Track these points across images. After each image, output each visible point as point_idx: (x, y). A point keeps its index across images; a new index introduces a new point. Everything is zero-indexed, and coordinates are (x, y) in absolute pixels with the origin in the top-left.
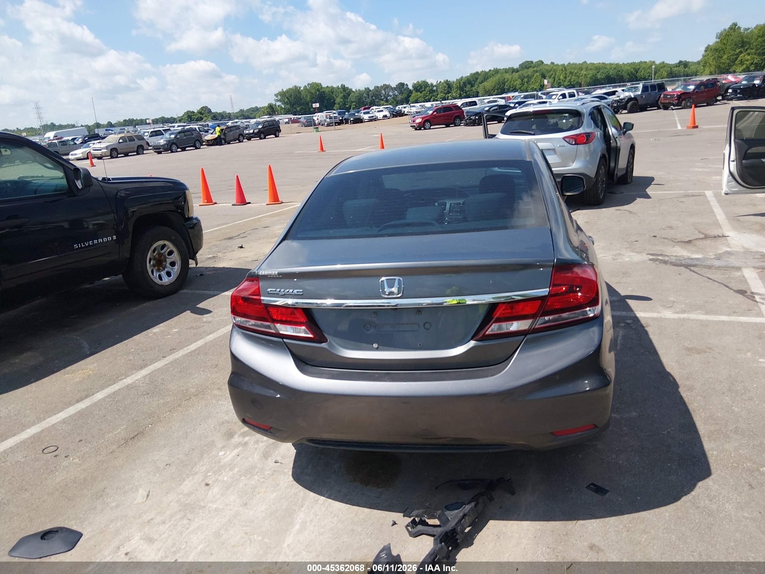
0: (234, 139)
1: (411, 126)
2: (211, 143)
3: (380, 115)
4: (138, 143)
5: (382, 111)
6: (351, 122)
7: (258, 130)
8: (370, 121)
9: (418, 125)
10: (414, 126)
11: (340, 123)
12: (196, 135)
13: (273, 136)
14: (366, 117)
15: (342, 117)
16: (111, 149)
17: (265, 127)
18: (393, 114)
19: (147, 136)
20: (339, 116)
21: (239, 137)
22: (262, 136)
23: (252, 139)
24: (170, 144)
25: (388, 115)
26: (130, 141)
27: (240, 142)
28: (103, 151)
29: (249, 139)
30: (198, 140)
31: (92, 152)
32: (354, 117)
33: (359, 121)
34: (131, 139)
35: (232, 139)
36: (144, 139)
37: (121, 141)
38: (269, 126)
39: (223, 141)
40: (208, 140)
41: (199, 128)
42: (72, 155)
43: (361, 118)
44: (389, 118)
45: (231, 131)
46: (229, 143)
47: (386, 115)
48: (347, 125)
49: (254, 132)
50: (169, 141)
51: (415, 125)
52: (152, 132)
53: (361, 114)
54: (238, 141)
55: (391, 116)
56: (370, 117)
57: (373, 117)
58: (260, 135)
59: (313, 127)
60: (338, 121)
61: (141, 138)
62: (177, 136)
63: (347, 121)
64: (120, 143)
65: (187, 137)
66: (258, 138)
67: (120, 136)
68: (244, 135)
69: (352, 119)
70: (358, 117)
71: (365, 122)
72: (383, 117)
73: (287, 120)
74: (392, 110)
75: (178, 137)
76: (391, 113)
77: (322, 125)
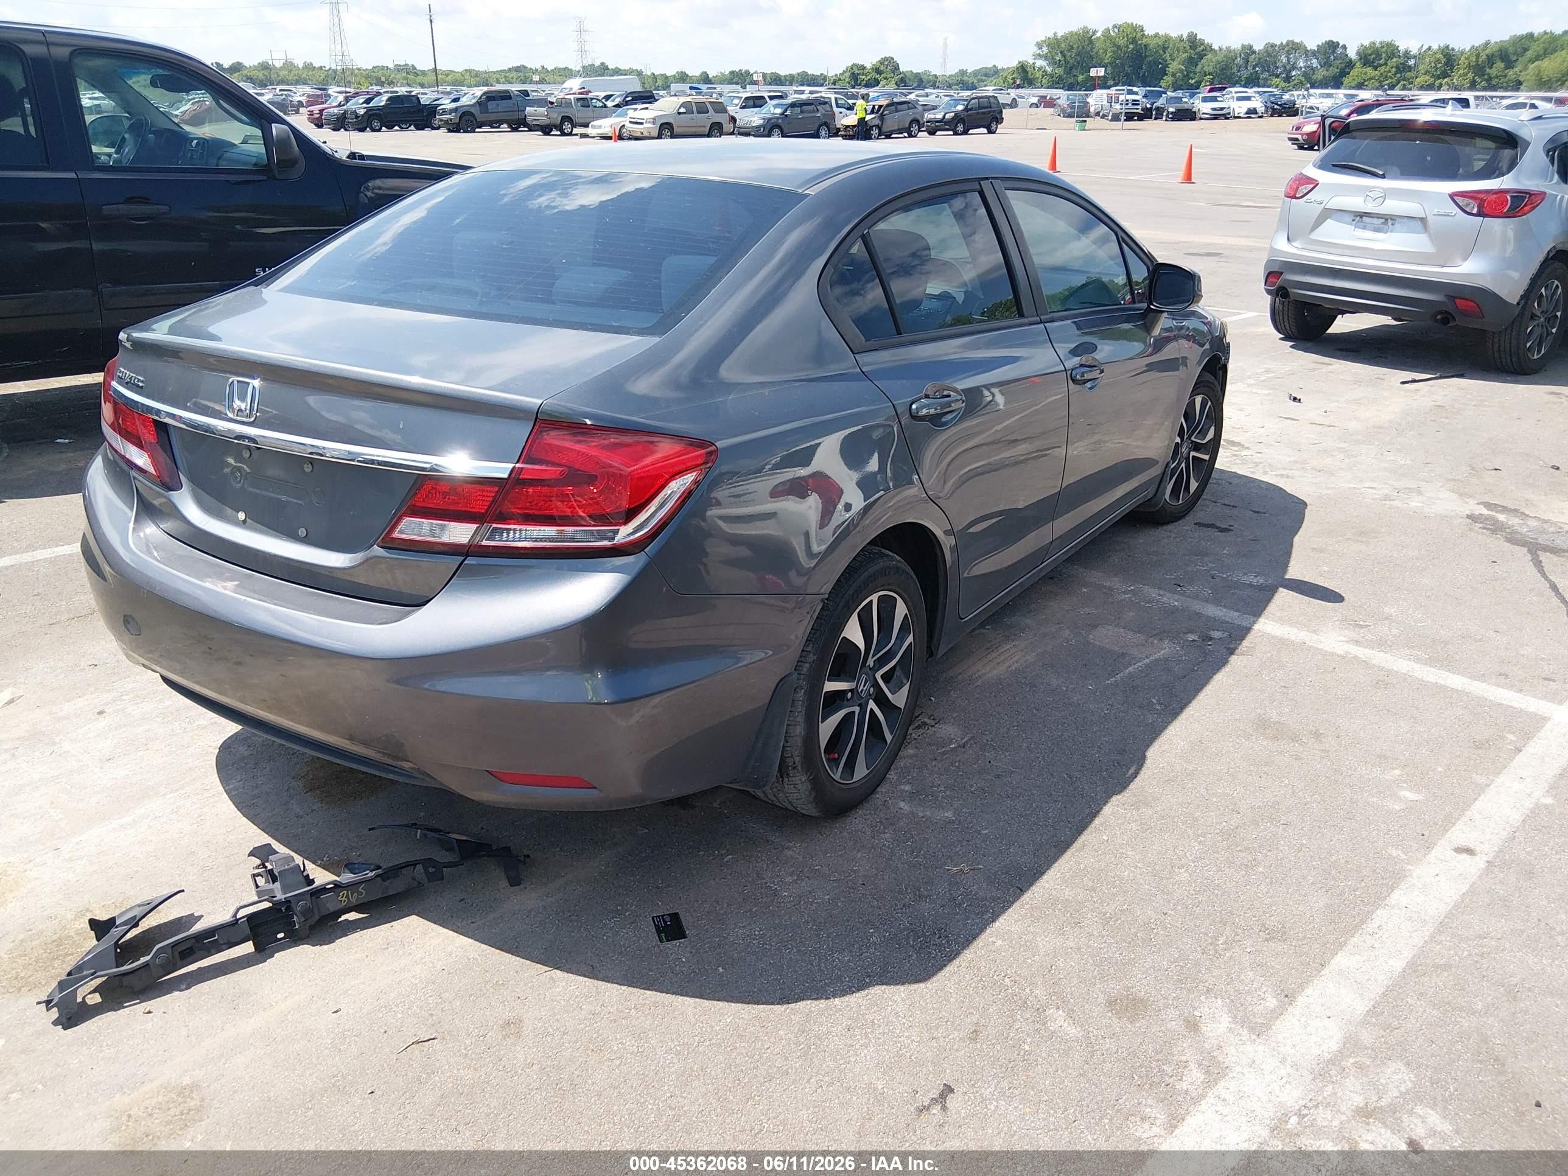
0: (898, 130)
1: (1290, 139)
2: (851, 133)
3: (1241, 108)
4: (714, 117)
5: (1248, 98)
6: (1167, 116)
7: (953, 114)
8: (1215, 117)
9: (1305, 137)
10: (1297, 139)
11: (1146, 115)
12: (823, 112)
13: (985, 130)
14: (1206, 108)
15: (1152, 104)
16: (662, 125)
17: (971, 109)
18: (1273, 108)
19: (737, 105)
20: (1144, 100)
21: (910, 125)
22: (960, 128)
23: (938, 133)
24: (769, 127)
25: (1261, 109)
26: (699, 112)
27: (910, 136)
28: (646, 125)
29: (932, 133)
30: (826, 124)
31: (628, 125)
32: (1179, 106)
33: (1186, 115)
34: (702, 109)
35: (896, 128)
36: (725, 111)
37: (683, 110)
38: (980, 107)
39: (875, 132)
40: (848, 126)
41: (836, 99)
42: (593, 127)
43: (1194, 110)
44: (1261, 117)
45: (897, 111)
46: (888, 137)
47: (1255, 109)
48: (1158, 121)
49: (944, 116)
50: (769, 120)
51: (1299, 137)
52: (747, 98)
53: (1197, 101)
54: (906, 135)
55: (1266, 111)
56: (1214, 109)
57: (1222, 109)
58: (956, 126)
59: (1075, 119)
60: (1139, 111)
61: (720, 108)
62: (786, 111)
63: (1159, 114)
64: (679, 113)
65: (805, 115)
66: (951, 133)
67: (683, 99)
68: (921, 122)
69: (1171, 110)
70: (1186, 106)
71: (1201, 119)
72: (1246, 113)
73: (1035, 100)
74: (1272, 99)
75: (788, 113)
76: (1269, 104)
77: (1103, 117)
